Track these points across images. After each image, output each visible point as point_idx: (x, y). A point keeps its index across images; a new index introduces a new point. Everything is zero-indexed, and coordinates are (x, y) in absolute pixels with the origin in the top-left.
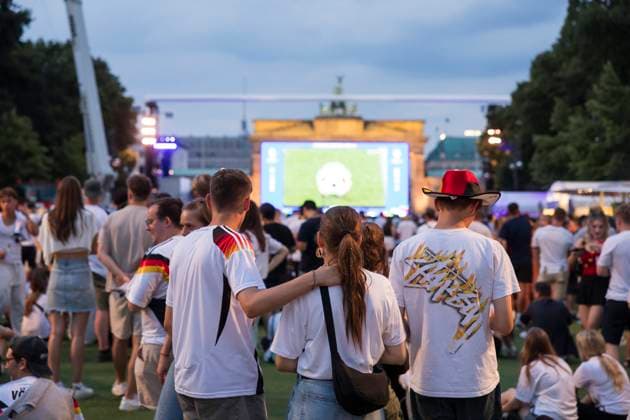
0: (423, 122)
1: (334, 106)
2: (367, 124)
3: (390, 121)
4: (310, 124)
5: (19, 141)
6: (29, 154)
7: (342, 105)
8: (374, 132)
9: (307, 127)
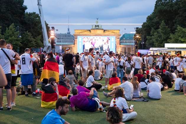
0: (119, 30)
1: (96, 26)
2: (104, 31)
3: (111, 30)
4: (90, 31)
5: (29, 38)
6: (31, 41)
7: (98, 26)
8: (107, 33)
9: (89, 31)
